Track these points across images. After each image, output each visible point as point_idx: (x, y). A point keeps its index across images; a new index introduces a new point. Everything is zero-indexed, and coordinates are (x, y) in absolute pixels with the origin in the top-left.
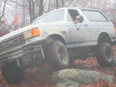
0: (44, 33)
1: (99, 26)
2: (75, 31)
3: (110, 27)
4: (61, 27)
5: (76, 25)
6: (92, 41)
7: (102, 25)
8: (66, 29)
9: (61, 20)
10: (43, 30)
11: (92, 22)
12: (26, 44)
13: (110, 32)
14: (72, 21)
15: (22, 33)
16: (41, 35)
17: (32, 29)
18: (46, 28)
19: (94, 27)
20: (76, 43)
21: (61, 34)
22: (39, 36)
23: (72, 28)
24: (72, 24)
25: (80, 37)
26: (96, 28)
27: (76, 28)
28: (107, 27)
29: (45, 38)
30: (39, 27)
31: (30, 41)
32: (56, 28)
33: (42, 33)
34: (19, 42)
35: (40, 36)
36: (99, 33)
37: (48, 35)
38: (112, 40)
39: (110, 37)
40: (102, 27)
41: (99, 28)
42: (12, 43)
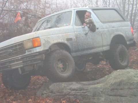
0: (46, 42)
1: (113, 27)
2: (83, 37)
3: (127, 27)
4: (67, 34)
5: (84, 29)
6: (103, 46)
7: (116, 27)
8: (72, 36)
9: (67, 24)
10: (44, 40)
11: (104, 24)
12: (26, 54)
13: (126, 33)
14: (80, 24)
15: (22, 42)
16: (42, 44)
17: (32, 38)
18: (48, 36)
19: (106, 29)
20: (84, 50)
21: (66, 42)
22: (40, 46)
23: (79, 34)
24: (79, 28)
25: (89, 43)
26: (108, 31)
27: (85, 32)
28: (123, 28)
29: (47, 48)
30: (41, 36)
31: (30, 51)
32: (60, 35)
33: (44, 43)
34: (19, 51)
35: (42, 46)
36: (112, 36)
37: (50, 45)
38: (128, 43)
39: (126, 39)
40: (116, 28)
41: (113, 30)
42: (12, 52)
